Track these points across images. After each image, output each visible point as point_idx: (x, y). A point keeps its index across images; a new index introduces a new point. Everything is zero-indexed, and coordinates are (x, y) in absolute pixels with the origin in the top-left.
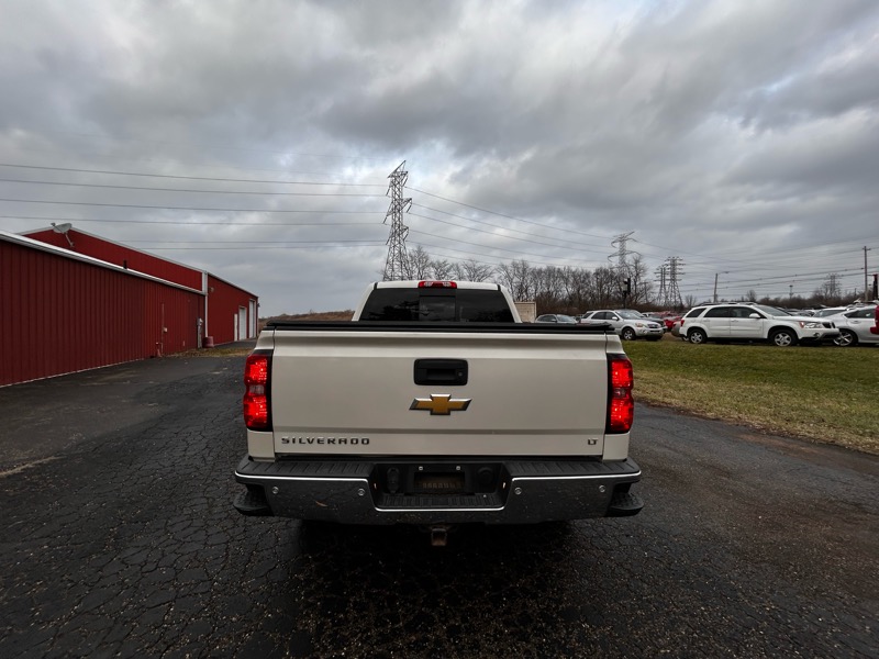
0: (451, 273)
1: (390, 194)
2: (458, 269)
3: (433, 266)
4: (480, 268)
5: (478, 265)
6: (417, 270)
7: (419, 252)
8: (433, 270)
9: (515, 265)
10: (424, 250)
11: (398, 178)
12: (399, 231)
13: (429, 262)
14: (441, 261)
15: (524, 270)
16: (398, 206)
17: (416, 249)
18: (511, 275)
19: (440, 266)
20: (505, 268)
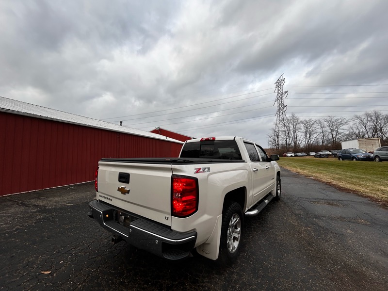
0: (315, 125)
1: (276, 91)
2: (320, 122)
3: (303, 123)
4: (336, 120)
5: (335, 118)
6: (292, 126)
7: (293, 116)
8: (302, 125)
9: (368, 115)
10: (296, 115)
11: (279, 83)
12: (282, 108)
13: (299, 121)
14: (307, 119)
15: (377, 118)
16: (281, 96)
17: (291, 115)
18: (365, 121)
19: (307, 122)
20: (358, 117)
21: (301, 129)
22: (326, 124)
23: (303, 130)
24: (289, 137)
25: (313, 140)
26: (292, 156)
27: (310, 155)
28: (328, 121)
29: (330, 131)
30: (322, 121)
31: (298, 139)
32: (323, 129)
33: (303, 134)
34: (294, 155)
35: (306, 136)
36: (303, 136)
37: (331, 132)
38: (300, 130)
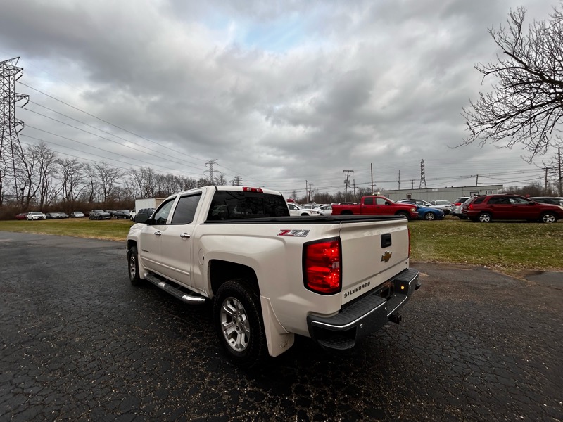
0: (81, 171)
2: (89, 168)
3: (61, 163)
4: (111, 170)
5: (110, 167)
6: (39, 165)
7: (43, 148)
8: (59, 166)
10: (49, 147)
13: (56, 158)
14: (70, 159)
15: (150, 175)
18: (140, 178)
19: (68, 163)
20: (134, 172)
21: (56, 172)
22: (97, 172)
23: (62, 174)
24: (31, 184)
25: (77, 192)
26: (41, 218)
27: (74, 217)
28: (100, 169)
29: (102, 182)
30: (93, 167)
31: (50, 188)
32: (93, 178)
33: (61, 182)
34: (45, 217)
35: (65, 184)
36: (60, 185)
37: (103, 185)
38: (55, 174)
